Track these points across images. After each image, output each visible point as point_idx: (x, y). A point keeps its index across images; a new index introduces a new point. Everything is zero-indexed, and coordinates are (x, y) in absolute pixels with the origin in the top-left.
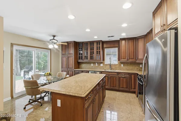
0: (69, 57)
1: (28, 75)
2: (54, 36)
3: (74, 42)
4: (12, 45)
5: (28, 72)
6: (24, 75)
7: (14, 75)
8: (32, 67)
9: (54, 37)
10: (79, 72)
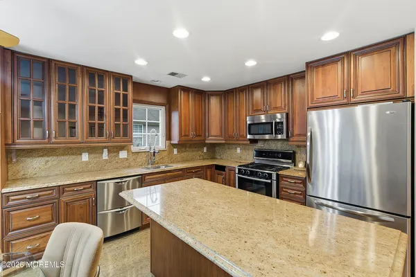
10: (39, 196)
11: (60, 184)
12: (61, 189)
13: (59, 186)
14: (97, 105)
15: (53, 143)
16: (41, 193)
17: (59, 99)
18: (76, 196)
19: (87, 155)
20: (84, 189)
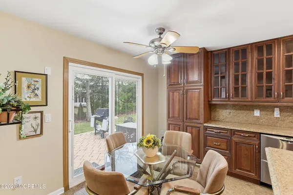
0: (187, 90)
1: (101, 125)
2: (162, 31)
3: (204, 49)
4: (66, 61)
5: (101, 120)
6: (96, 124)
7: (70, 134)
8: (108, 110)
9: (160, 34)
10: (220, 132)
11: (232, 128)
12: (233, 132)
13: (231, 129)
14: (265, 71)
15: (232, 101)
16: (221, 131)
17: (235, 72)
18: (243, 140)
19: (259, 112)
20: (249, 136)
